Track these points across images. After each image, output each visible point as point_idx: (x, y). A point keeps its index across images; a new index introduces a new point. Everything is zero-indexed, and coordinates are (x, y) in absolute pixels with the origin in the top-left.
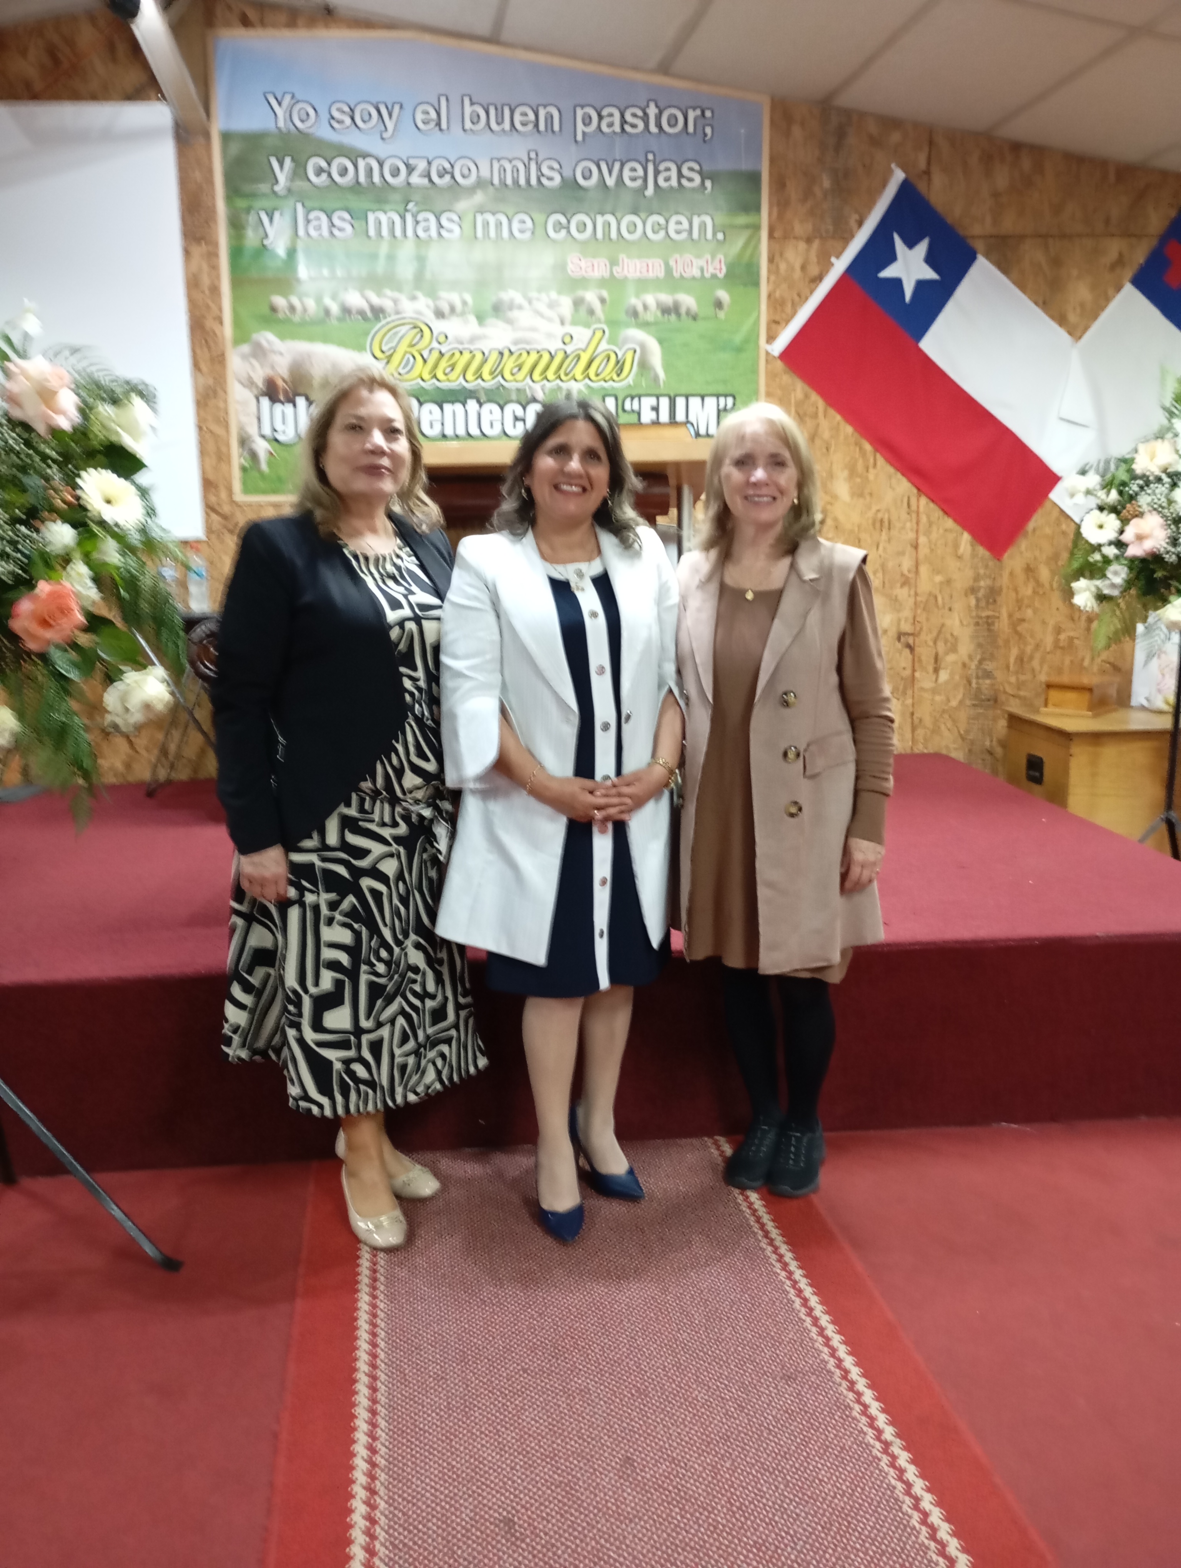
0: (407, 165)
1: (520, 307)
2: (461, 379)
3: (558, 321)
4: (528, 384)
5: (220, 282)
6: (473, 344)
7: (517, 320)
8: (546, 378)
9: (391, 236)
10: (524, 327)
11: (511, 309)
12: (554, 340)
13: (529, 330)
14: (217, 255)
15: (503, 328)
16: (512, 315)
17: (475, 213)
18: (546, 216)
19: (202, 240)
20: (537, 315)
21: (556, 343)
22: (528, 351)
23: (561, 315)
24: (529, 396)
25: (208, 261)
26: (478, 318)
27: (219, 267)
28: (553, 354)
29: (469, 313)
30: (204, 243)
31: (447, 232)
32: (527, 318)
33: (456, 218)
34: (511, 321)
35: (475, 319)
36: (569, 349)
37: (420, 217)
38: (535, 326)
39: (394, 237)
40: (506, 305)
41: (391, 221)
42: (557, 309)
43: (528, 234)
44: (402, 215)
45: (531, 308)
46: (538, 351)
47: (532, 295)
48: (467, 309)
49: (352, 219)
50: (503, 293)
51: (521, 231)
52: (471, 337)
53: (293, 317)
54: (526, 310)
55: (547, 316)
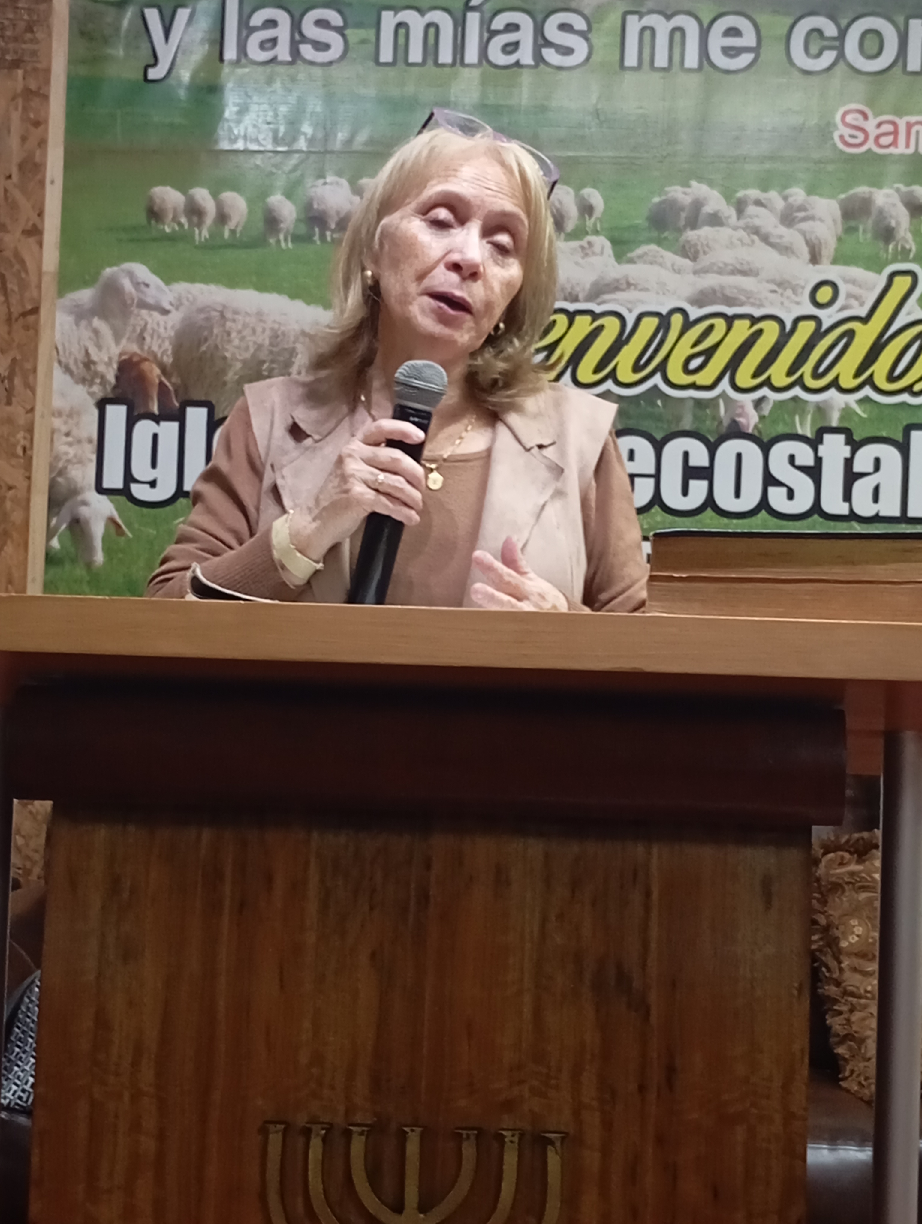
1: (715, 220)
2: (566, 379)
3: (805, 252)
4: (723, 395)
5: (44, 155)
6: (599, 300)
7: (706, 249)
8: (768, 383)
9: (430, 62)
10: (721, 265)
11: (693, 223)
12: (793, 297)
13: (733, 272)
14: (46, 97)
15: (673, 265)
16: (696, 237)
17: (626, 14)
18: (789, 21)
19: (18, 67)
20: (755, 238)
21: (798, 303)
22: (730, 320)
23: (813, 238)
24: (726, 422)
25: (25, 109)
26: (615, 242)
27: (46, 121)
28: (788, 327)
29: (596, 232)
30: (20, 72)
31: (557, 51)
32: (731, 243)
33: (580, 24)
34: (693, 250)
35: (608, 244)
36: (828, 317)
37: (499, 23)
38: (748, 263)
39: (436, 63)
40: (683, 215)
41: (432, 30)
42: (804, 226)
43: (746, 59)
44: (459, 15)
45: (742, 223)
46: (754, 320)
47: (745, 195)
48: (590, 223)
49: (346, 25)
50: (678, 188)
51: (728, 51)
52: (595, 284)
53: (197, 231)
54: (728, 226)
55: (778, 241)
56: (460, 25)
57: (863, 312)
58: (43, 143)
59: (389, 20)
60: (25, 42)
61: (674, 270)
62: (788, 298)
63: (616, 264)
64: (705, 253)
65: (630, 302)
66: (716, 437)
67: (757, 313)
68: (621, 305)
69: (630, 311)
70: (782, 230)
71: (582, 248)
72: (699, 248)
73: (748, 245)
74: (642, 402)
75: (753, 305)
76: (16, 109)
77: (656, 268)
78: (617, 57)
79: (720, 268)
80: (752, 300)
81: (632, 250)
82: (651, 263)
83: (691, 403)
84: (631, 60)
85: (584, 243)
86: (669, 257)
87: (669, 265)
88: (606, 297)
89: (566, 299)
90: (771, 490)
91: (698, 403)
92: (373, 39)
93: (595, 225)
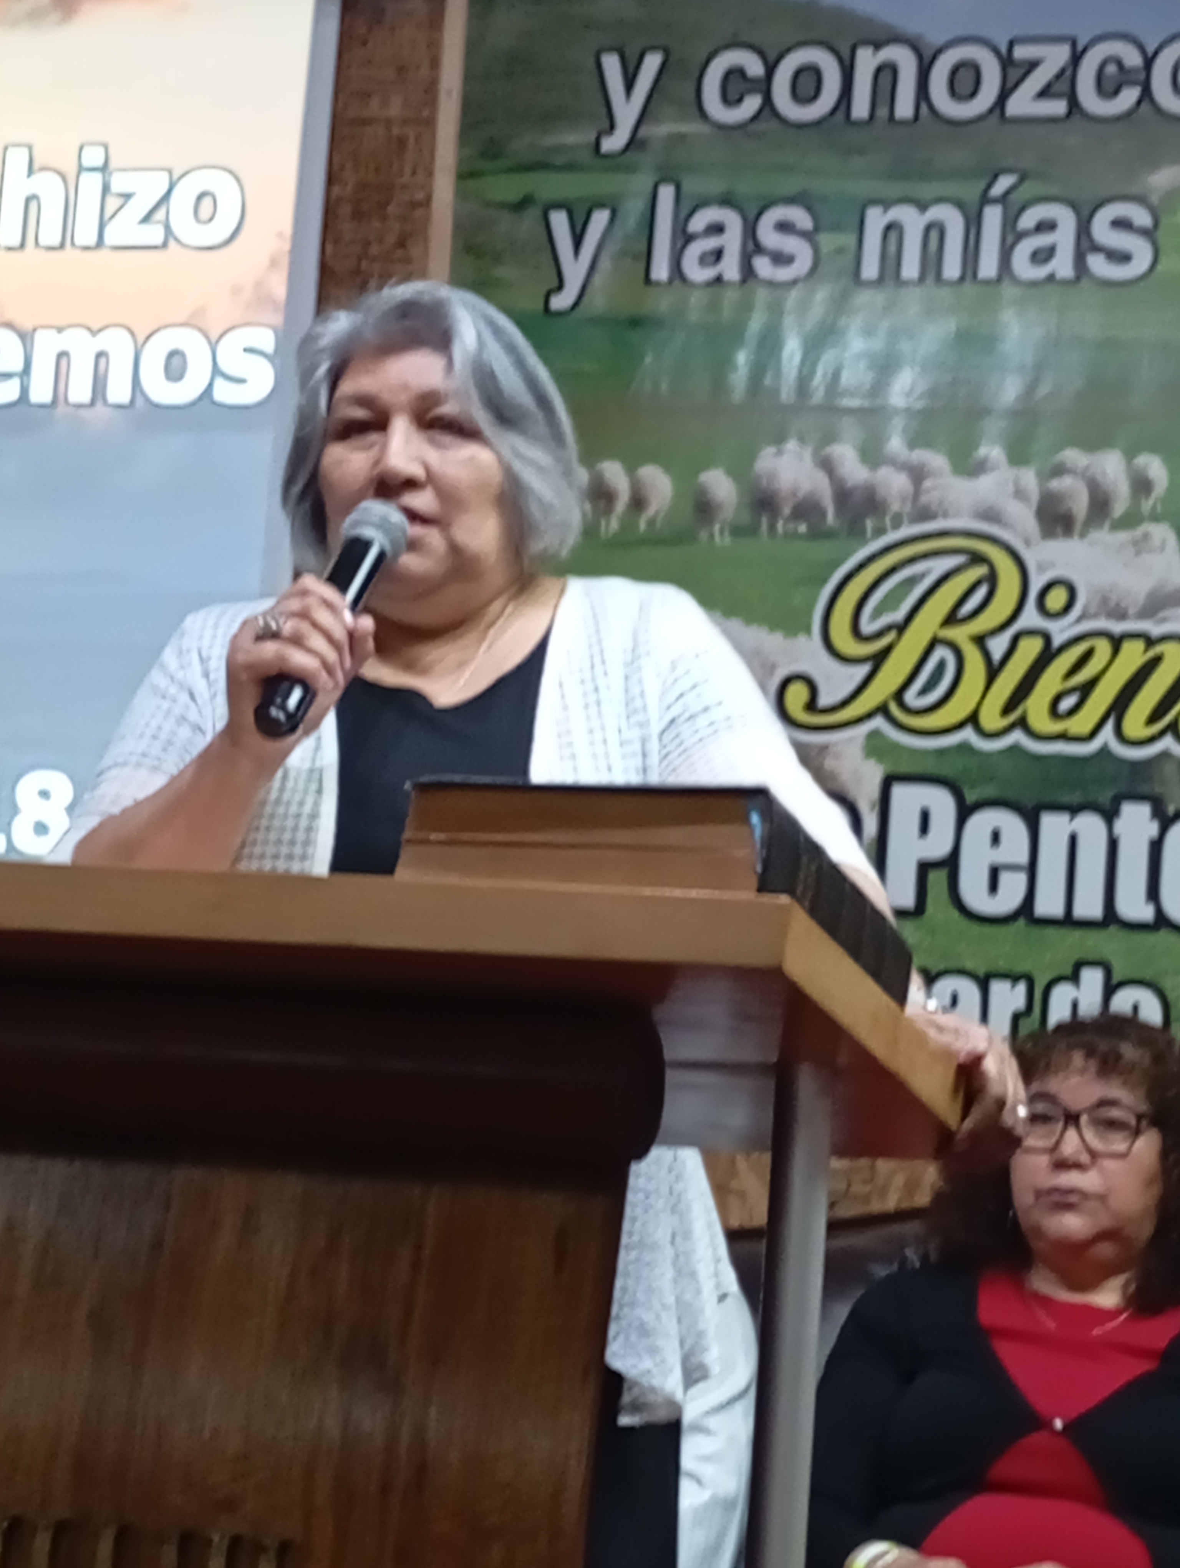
0: (1007, 62)
2: (1107, 733)
6: (1156, 618)
9: (930, 278)
29: (1155, 518)
31: (1109, 259)
33: (1141, 217)
35: (1171, 535)
37: (1028, 220)
39: (939, 281)
41: (935, 232)
44: (973, 210)
48: (1147, 505)
49: (817, 229)
52: (1153, 594)
53: (603, 523)
56: (974, 223)
59: (876, 219)
60: (393, 262)
71: (1135, 541)
85: (1137, 534)
88: (1168, 612)
89: (1109, 617)
92: (854, 247)
93: (1154, 507)
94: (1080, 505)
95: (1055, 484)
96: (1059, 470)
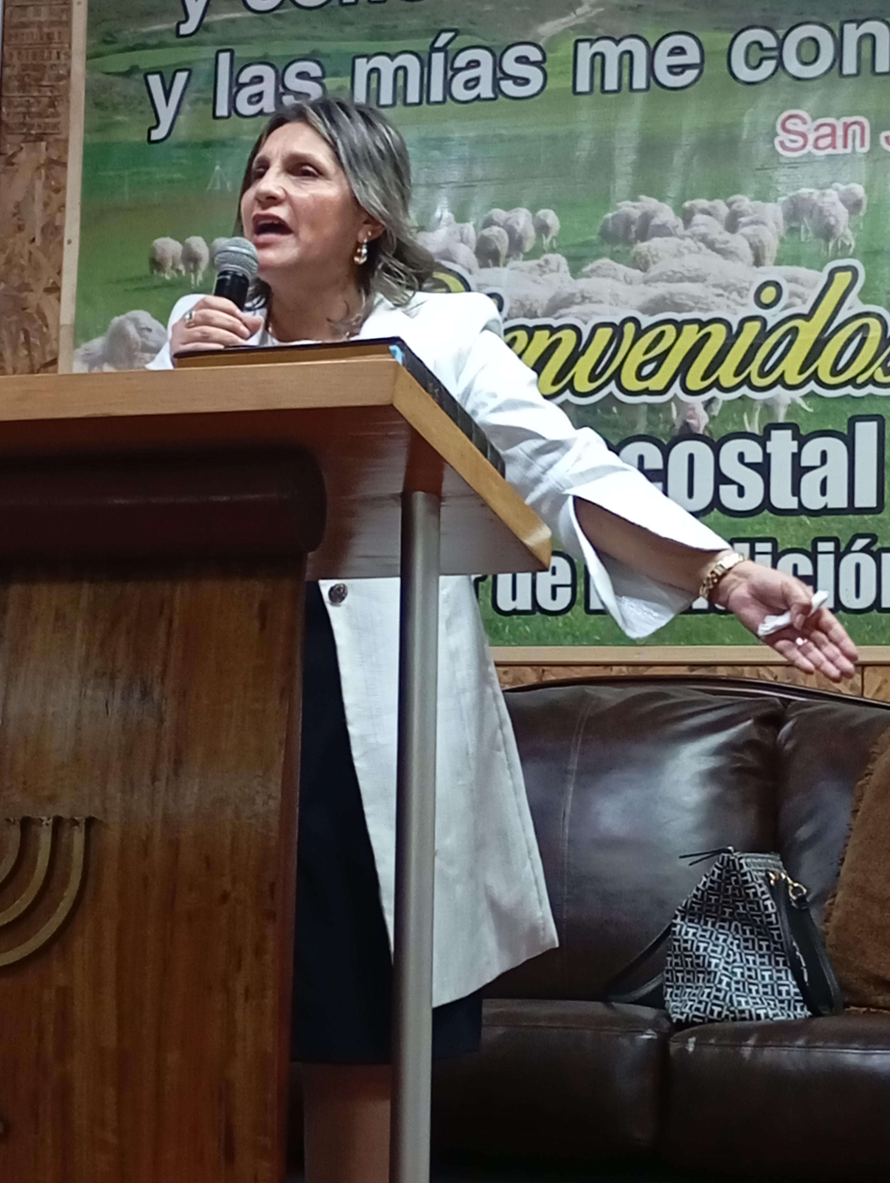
3: (748, 254)
4: (675, 398)
5: (63, 218)
6: (557, 315)
7: (655, 259)
8: (716, 383)
9: (399, 103)
10: (670, 273)
11: (644, 235)
12: (738, 299)
13: (681, 280)
14: (65, 165)
15: (625, 277)
16: (646, 249)
17: (578, 41)
18: (732, 36)
19: (42, 140)
20: (701, 245)
21: (743, 305)
22: (679, 326)
23: (756, 240)
24: (678, 425)
25: (47, 177)
26: (570, 259)
27: (64, 188)
28: (735, 329)
29: (553, 250)
30: (43, 144)
31: (515, 83)
32: (679, 252)
33: (535, 55)
34: (643, 261)
35: (563, 261)
36: (772, 316)
37: (461, 61)
38: (696, 270)
39: (405, 104)
40: (634, 228)
41: (401, 73)
42: (747, 230)
43: (690, 75)
44: (425, 57)
45: (688, 232)
46: (702, 324)
47: (692, 205)
48: (546, 241)
49: (324, 76)
50: (629, 203)
51: (674, 70)
52: (552, 300)
53: (193, 276)
54: (676, 235)
55: (723, 246)
56: (426, 65)
57: (805, 309)
58: (62, 207)
59: (362, 67)
60: (48, 117)
61: (626, 281)
62: (734, 301)
63: (571, 279)
64: (654, 263)
65: (585, 314)
66: (669, 439)
67: (705, 317)
68: (577, 317)
69: (586, 323)
70: (727, 236)
71: (540, 266)
72: (649, 258)
73: (696, 253)
74: (599, 411)
75: (701, 309)
76: (40, 178)
77: (609, 281)
78: (570, 84)
79: (669, 276)
80: (700, 305)
81: (586, 265)
82: (604, 276)
83: (645, 408)
84: (583, 85)
85: (541, 261)
86: (622, 269)
87: (621, 276)
88: (563, 311)
89: (525, 316)
90: (723, 488)
91: (651, 407)
92: (349, 86)
93: (551, 242)
94: (503, 246)
95: (486, 232)
96: (489, 223)
